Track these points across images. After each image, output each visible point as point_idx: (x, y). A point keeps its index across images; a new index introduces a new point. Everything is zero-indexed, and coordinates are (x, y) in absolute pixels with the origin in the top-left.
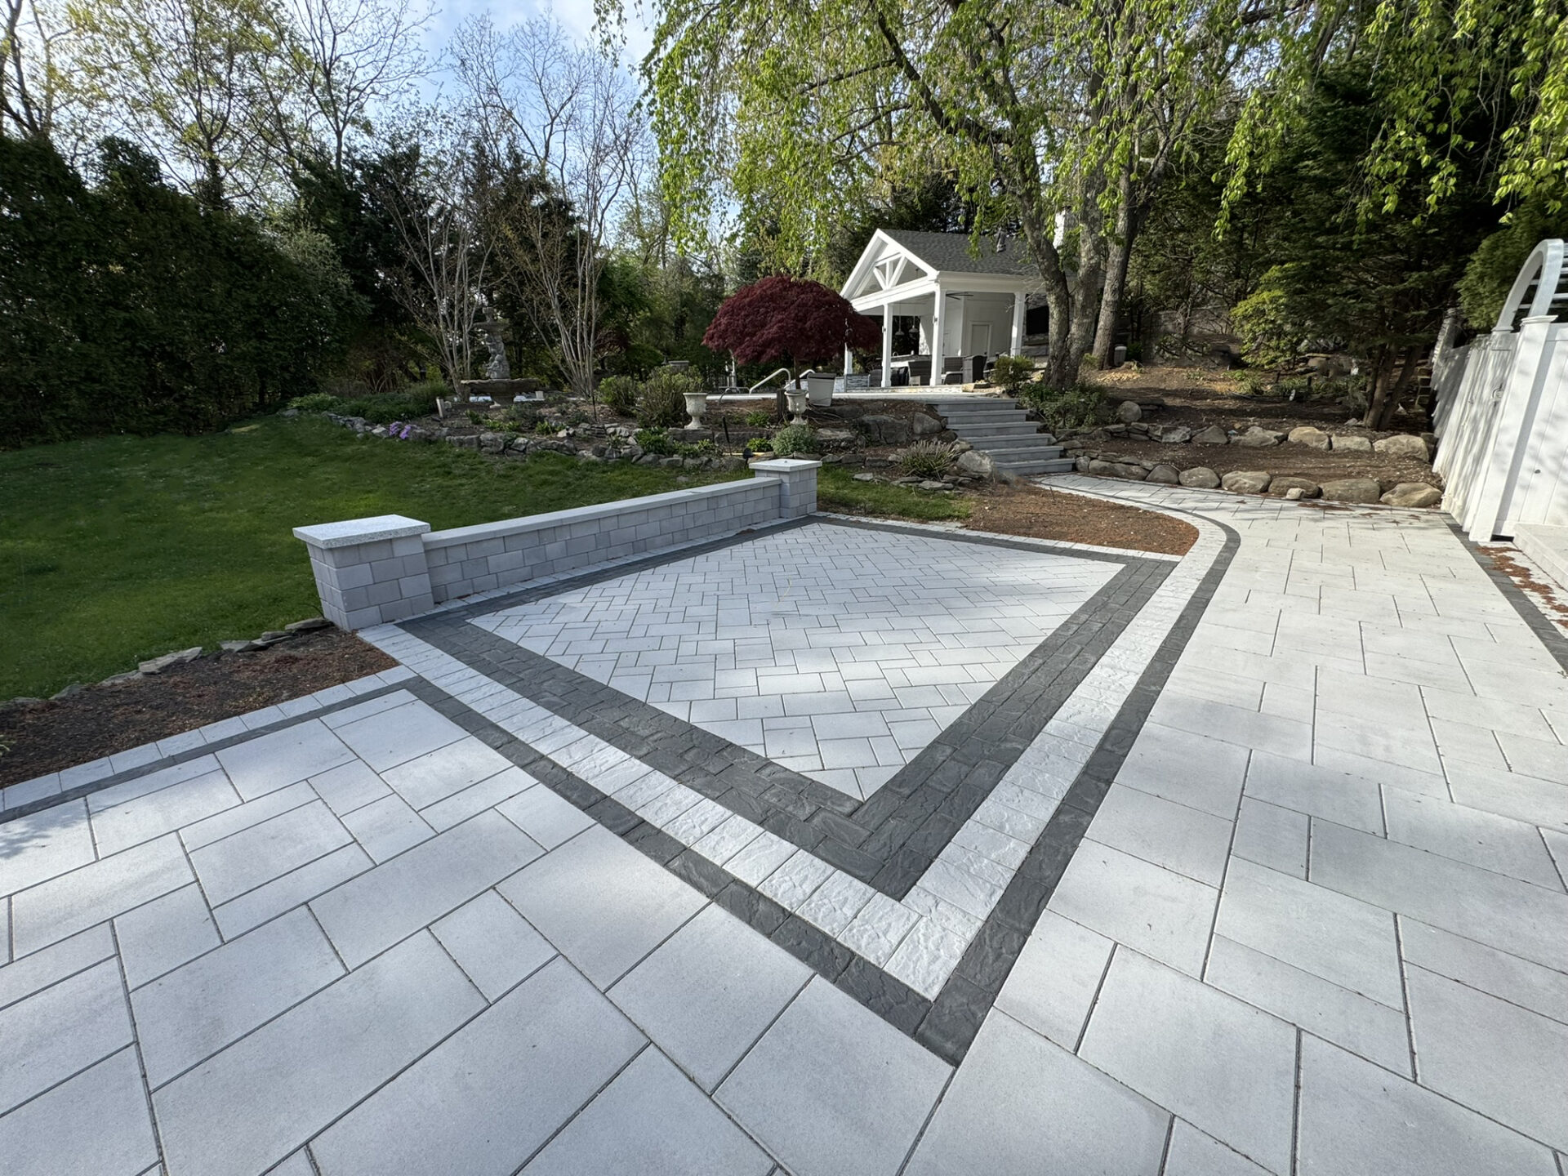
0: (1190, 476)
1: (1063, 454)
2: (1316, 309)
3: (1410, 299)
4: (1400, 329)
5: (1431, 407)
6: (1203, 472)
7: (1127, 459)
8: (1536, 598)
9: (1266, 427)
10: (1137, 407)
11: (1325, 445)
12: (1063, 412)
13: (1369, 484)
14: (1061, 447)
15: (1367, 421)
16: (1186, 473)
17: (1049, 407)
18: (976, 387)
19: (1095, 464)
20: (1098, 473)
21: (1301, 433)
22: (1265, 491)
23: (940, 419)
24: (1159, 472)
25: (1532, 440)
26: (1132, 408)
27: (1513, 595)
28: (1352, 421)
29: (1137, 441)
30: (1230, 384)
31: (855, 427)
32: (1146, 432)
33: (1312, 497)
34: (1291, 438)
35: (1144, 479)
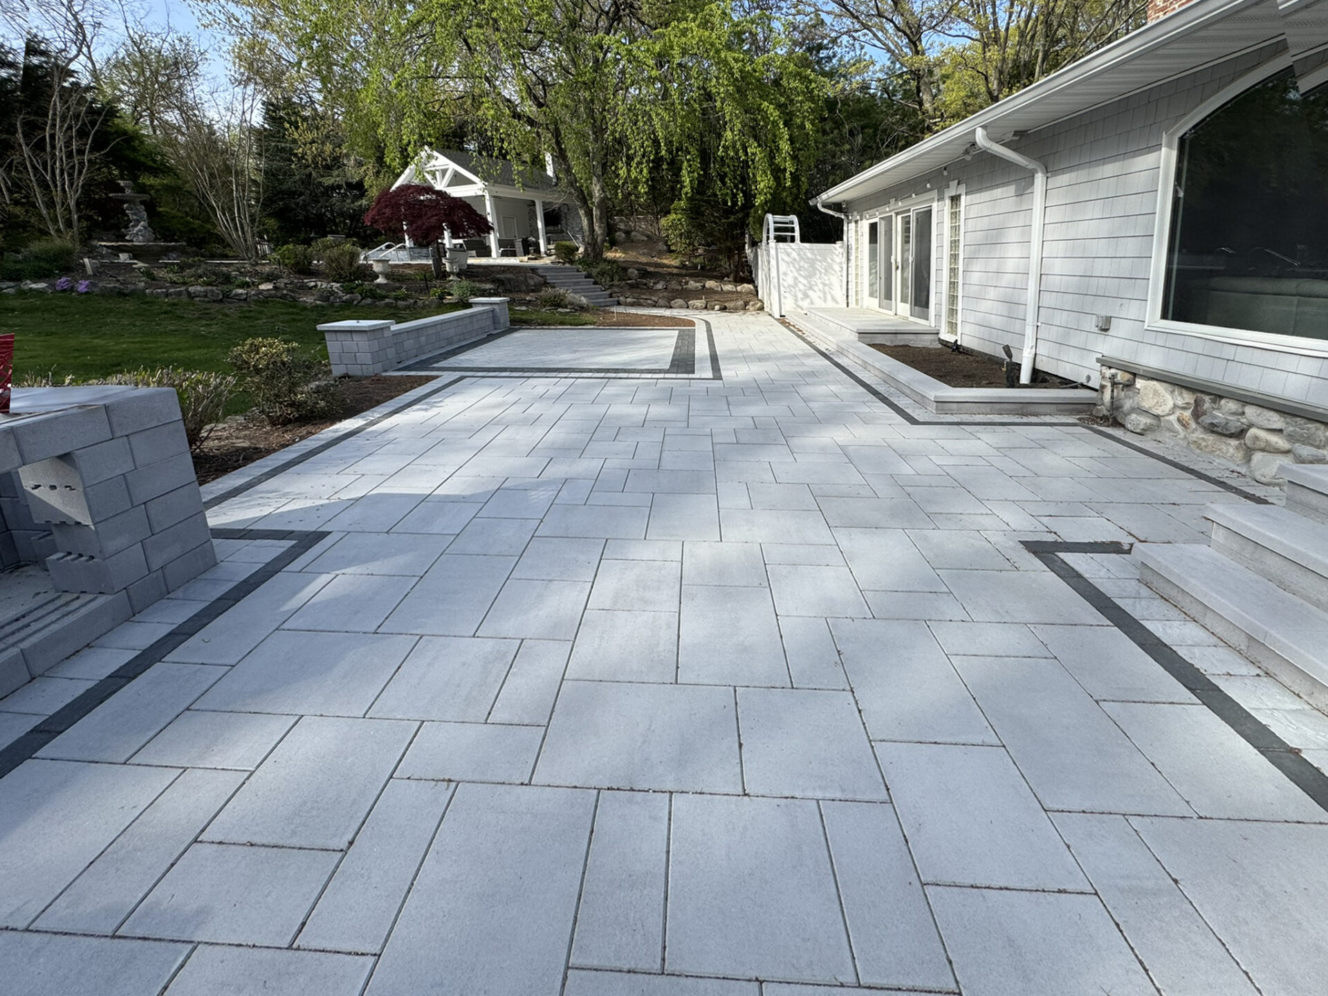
0: (675, 303)
1: (611, 296)
2: (701, 227)
3: (732, 226)
4: (733, 239)
5: (751, 272)
6: (680, 301)
7: (645, 297)
8: (792, 328)
9: (696, 282)
10: (636, 272)
11: (720, 289)
12: (602, 273)
13: (740, 303)
14: (608, 292)
15: (731, 279)
16: (673, 302)
17: (594, 271)
18: (529, 259)
19: (629, 300)
20: (632, 305)
21: (710, 284)
22: (706, 308)
23: (542, 277)
24: (661, 302)
25: (781, 281)
26: (633, 272)
27: (787, 327)
28: (726, 279)
29: (642, 289)
30: (671, 261)
31: (494, 281)
32: (646, 284)
33: (723, 309)
34: (707, 286)
35: (655, 306)
